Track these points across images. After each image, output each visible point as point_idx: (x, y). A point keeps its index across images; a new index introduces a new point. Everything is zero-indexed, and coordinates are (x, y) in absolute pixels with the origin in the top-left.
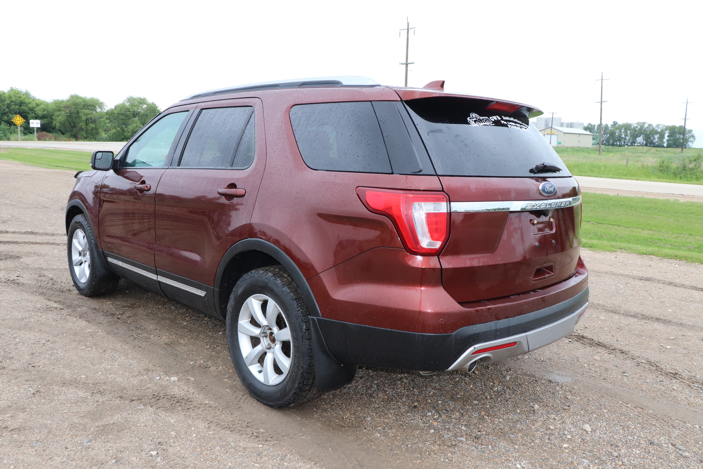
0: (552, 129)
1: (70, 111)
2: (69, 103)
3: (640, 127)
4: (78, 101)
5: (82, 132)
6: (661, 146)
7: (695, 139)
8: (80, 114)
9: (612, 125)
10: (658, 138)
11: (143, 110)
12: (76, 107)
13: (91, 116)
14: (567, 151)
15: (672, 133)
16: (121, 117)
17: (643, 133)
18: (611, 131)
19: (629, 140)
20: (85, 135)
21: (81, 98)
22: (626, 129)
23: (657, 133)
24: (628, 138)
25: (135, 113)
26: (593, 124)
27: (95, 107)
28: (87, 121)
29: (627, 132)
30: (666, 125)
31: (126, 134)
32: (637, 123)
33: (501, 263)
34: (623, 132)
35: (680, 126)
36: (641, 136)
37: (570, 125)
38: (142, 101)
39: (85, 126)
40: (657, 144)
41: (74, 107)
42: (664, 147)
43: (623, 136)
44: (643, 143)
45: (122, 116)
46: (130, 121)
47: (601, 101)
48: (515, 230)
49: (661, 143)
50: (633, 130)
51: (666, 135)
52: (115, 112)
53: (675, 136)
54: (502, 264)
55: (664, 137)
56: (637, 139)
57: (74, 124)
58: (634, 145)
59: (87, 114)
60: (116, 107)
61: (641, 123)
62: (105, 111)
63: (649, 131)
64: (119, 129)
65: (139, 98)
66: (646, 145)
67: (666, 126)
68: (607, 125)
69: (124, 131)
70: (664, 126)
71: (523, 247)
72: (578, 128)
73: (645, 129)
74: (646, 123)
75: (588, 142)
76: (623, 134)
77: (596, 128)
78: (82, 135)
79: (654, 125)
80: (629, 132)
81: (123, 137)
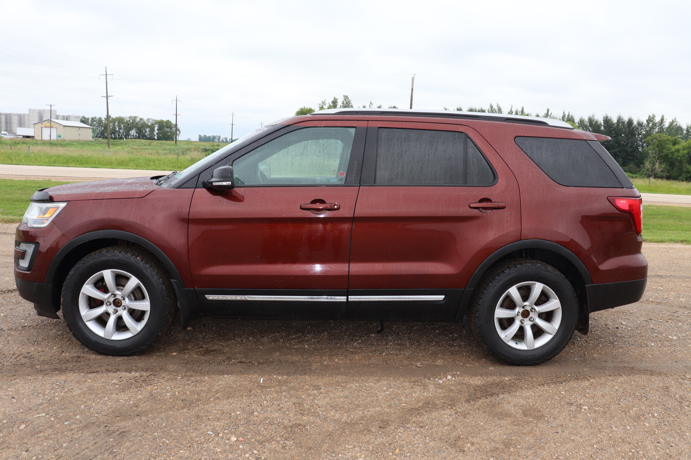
0: (52, 122)
3: (132, 121)
6: (151, 138)
7: (180, 132)
9: (105, 119)
10: (149, 131)
14: (73, 144)
15: (160, 127)
17: (135, 126)
18: (105, 124)
19: (123, 133)
22: (119, 123)
23: (148, 126)
24: (122, 131)
26: (86, 117)
29: (120, 126)
30: (155, 119)
32: (129, 117)
34: (117, 126)
35: (167, 120)
36: (134, 130)
37: (65, 118)
40: (148, 136)
42: (155, 139)
43: (117, 129)
44: (136, 135)
47: (107, 95)
49: (152, 136)
50: (126, 124)
51: (156, 128)
53: (164, 130)
55: (154, 130)
56: (130, 132)
58: (128, 138)
61: (133, 117)
63: (141, 124)
66: (139, 138)
67: (156, 121)
68: (100, 118)
70: (154, 120)
72: (74, 121)
73: (137, 122)
74: (138, 117)
75: (88, 135)
76: (117, 127)
77: (90, 122)
79: (145, 119)
80: (122, 126)
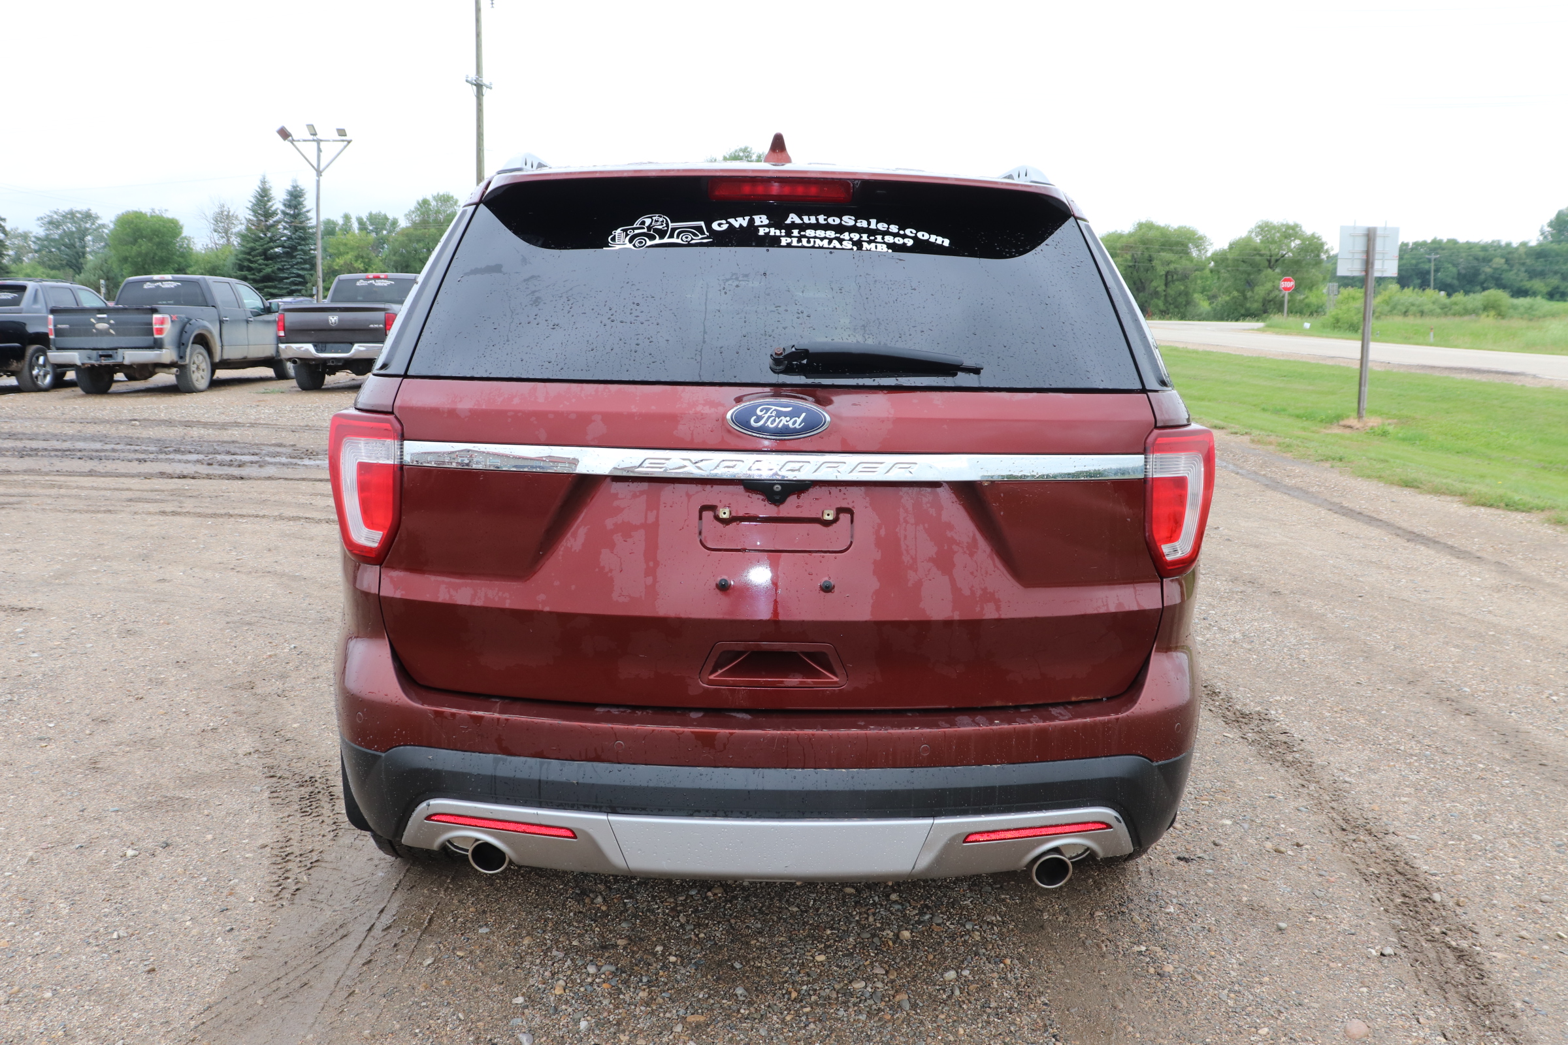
1: (1133, 256)
2: (1132, 240)
4: (1152, 234)
5: (1156, 300)
8: (1154, 263)
11: (1291, 250)
12: (1147, 249)
13: (1175, 265)
16: (1243, 267)
20: (1162, 307)
21: (1158, 228)
25: (1273, 259)
27: (1187, 246)
28: (1169, 278)
31: (1248, 305)
33: (547, 609)
38: (1291, 232)
39: (1164, 288)
41: (1141, 247)
45: (1245, 265)
46: (1263, 275)
48: (627, 530)
52: (1230, 256)
54: (550, 613)
57: (1142, 283)
59: (1169, 263)
60: (1231, 247)
62: (1209, 254)
64: (1235, 294)
65: (1283, 225)
69: (1245, 298)
71: (650, 580)
78: (1157, 306)
81: (1243, 311)
